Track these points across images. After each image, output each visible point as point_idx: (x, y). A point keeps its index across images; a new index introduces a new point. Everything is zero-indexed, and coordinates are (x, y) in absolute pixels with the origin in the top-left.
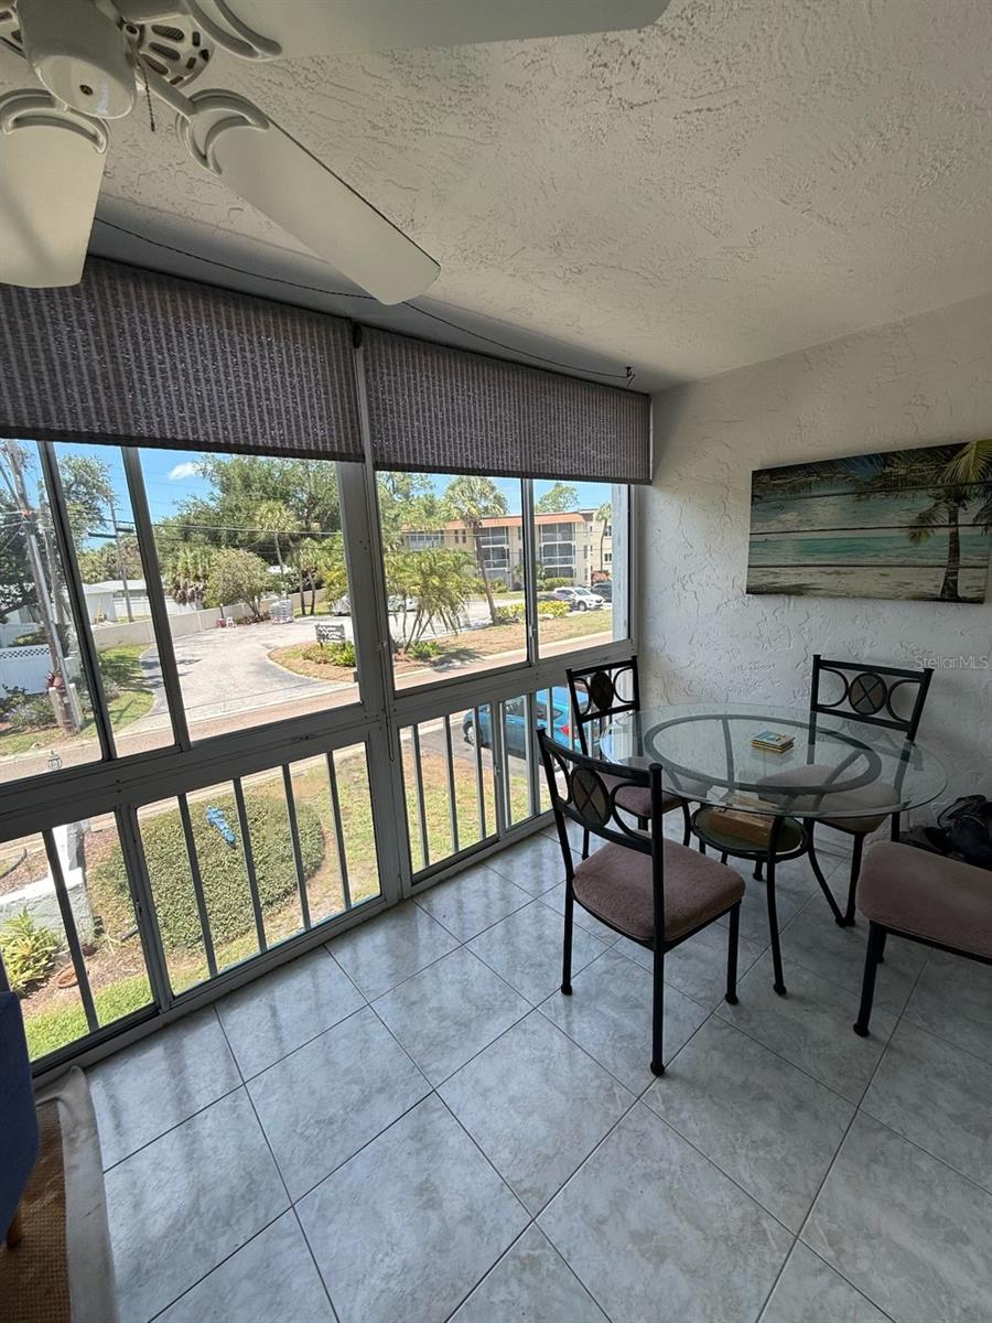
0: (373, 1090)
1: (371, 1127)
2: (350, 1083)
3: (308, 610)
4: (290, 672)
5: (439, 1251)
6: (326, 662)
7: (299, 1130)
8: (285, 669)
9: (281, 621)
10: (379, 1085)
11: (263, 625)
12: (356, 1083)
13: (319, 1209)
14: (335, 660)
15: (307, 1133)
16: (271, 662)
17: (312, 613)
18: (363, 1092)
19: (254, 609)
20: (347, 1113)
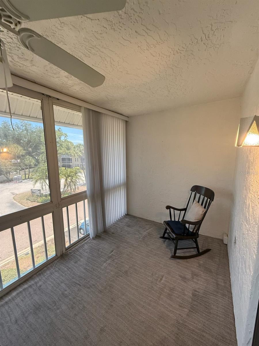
3: (27, 176)
4: (22, 206)
6: (34, 202)
8: (20, 205)
9: (18, 182)
11: (11, 184)
14: (38, 201)
16: (15, 201)
17: (28, 178)
19: (7, 178)
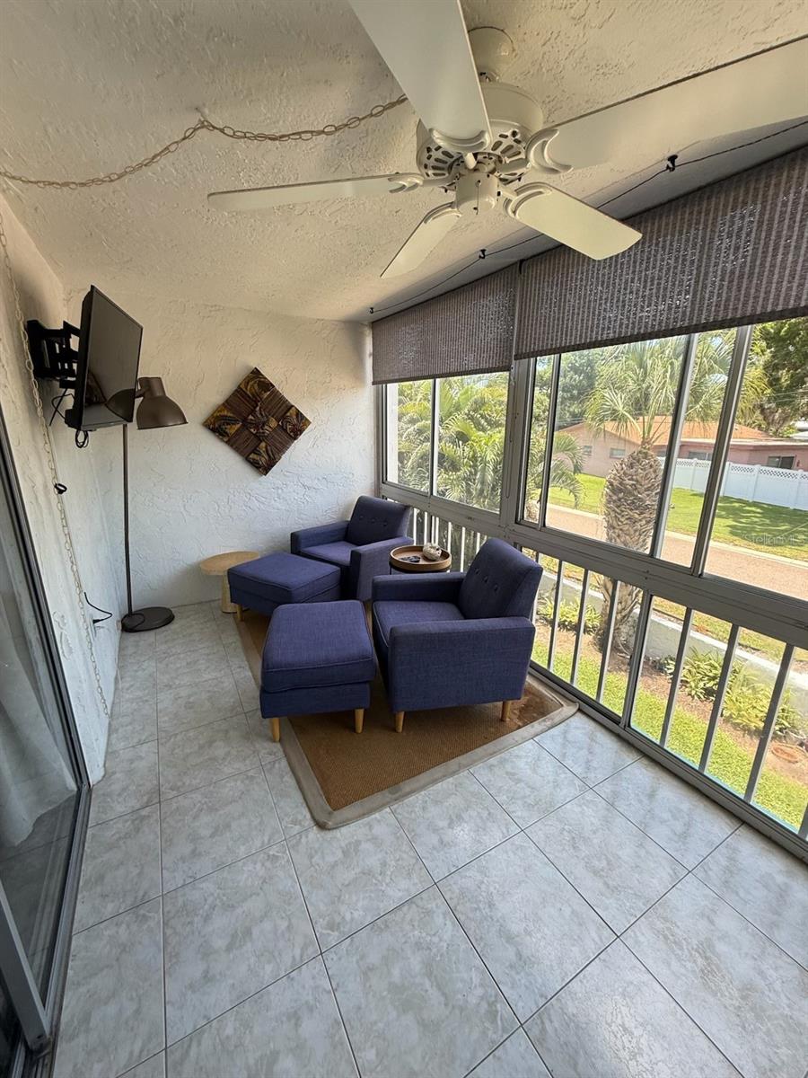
0: (606, 879)
1: (576, 878)
2: (607, 859)
5: (500, 930)
7: (566, 827)
10: (610, 883)
12: (608, 864)
13: (521, 846)
15: (565, 833)
18: (602, 870)
20: (583, 859)
